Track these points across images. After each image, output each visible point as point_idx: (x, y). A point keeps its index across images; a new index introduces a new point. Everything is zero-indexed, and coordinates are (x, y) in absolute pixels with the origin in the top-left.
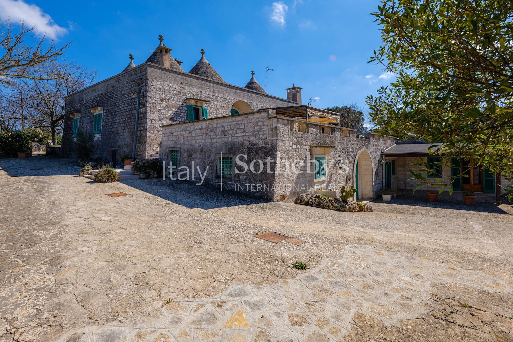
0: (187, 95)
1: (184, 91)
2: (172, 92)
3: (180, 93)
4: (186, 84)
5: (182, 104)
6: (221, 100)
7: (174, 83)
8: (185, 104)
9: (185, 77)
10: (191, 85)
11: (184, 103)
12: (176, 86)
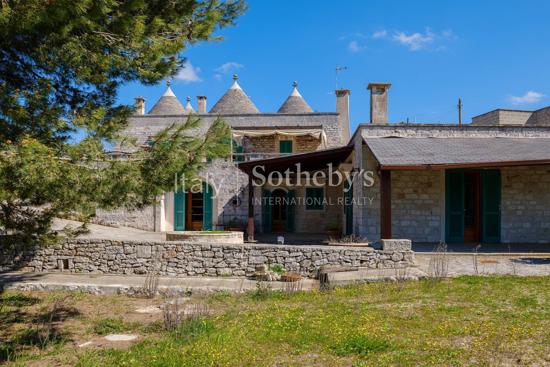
0: (152, 133)
1: (149, 131)
2: (138, 133)
3: (145, 133)
4: (152, 125)
5: (146, 142)
6: (191, 132)
7: (140, 126)
8: (149, 142)
9: (151, 119)
10: (157, 124)
11: (147, 141)
12: (142, 128)
